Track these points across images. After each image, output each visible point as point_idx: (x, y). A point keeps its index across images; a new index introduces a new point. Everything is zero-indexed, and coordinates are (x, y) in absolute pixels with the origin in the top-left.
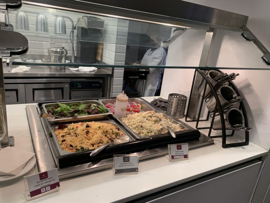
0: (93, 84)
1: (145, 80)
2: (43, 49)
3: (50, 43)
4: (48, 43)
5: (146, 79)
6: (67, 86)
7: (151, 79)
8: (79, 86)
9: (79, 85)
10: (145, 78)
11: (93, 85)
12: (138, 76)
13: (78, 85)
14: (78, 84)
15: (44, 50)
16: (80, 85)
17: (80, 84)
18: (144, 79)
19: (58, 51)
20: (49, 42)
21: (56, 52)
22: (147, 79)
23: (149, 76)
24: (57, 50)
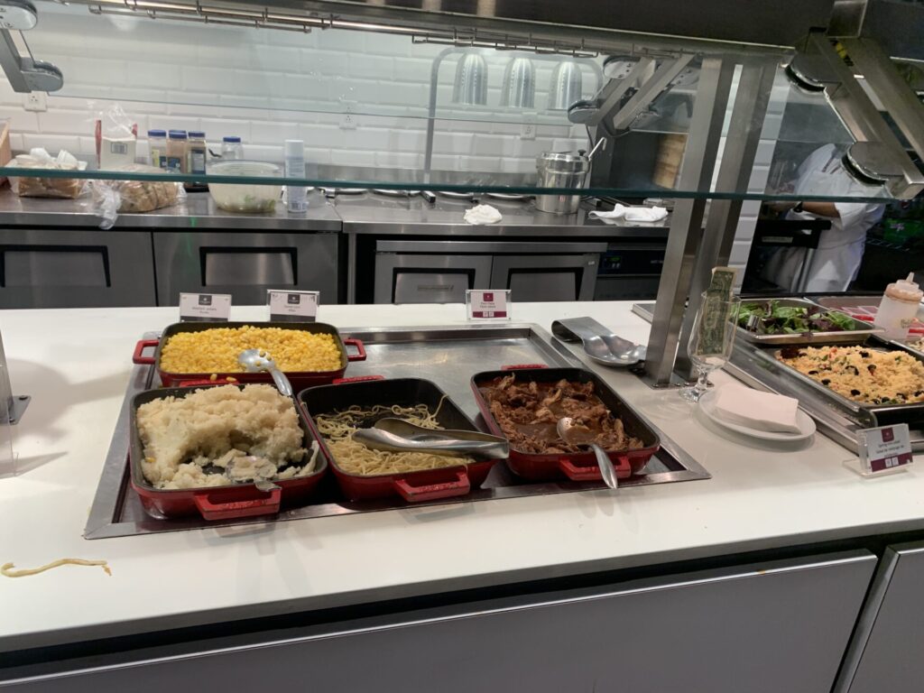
0: (654, 259)
1: (811, 250)
2: (501, 156)
3: (523, 139)
4: (518, 137)
5: (815, 246)
6: (593, 263)
7: (834, 247)
8: (614, 265)
9: (616, 263)
10: (813, 242)
11: (652, 262)
12: (789, 236)
13: (611, 263)
14: (613, 259)
15: (505, 159)
16: (618, 262)
17: (618, 259)
18: (809, 247)
19: (565, 162)
20: (519, 134)
21: (562, 165)
22: (819, 246)
23: (827, 239)
24: (565, 157)
